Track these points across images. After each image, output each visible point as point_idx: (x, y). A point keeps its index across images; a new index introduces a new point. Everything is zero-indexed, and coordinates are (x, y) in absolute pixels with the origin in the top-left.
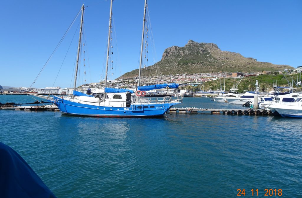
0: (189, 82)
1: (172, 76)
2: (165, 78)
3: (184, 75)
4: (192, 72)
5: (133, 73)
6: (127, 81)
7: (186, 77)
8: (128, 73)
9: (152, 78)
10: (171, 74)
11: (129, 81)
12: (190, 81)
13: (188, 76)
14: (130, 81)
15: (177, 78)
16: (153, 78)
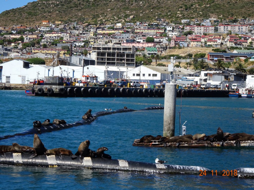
0: (233, 48)
1: (168, 24)
2: (146, 31)
3: (210, 24)
4: (233, 15)
5: (30, 14)
6: (15, 40)
7: (216, 30)
8: (13, 11)
9: (100, 31)
10: (163, 17)
11: (22, 39)
12: (234, 45)
13: (222, 27)
14: (25, 41)
15: (190, 33)
16: (103, 29)
